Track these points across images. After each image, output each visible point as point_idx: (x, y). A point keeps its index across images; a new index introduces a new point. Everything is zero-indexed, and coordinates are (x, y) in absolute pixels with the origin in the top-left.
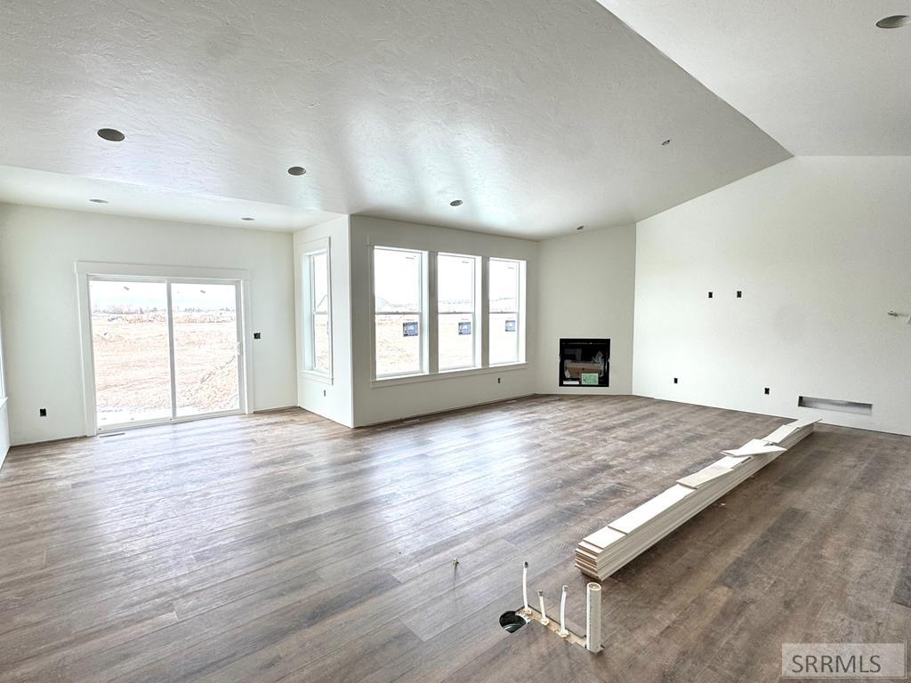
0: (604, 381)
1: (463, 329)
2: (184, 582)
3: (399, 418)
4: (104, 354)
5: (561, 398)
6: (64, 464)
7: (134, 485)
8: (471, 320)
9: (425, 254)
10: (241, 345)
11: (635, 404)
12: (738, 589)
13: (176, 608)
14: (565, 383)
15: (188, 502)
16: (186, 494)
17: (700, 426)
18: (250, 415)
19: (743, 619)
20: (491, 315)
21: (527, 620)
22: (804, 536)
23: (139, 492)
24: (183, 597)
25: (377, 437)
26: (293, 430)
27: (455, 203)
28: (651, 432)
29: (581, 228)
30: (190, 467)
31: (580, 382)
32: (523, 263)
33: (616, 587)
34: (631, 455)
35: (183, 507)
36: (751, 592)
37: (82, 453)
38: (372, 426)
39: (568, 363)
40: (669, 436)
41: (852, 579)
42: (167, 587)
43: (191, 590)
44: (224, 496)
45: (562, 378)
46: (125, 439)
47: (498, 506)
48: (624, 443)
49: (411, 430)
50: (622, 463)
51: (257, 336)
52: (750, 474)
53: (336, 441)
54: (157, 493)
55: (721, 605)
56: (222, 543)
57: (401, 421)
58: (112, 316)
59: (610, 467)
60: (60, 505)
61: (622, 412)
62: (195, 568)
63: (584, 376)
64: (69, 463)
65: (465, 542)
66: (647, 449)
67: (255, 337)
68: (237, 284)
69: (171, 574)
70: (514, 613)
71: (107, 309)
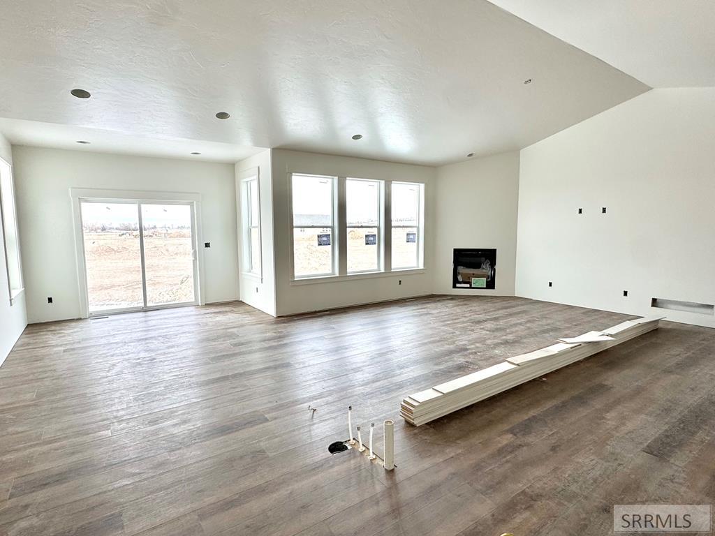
0: (491, 284)
1: (369, 240)
2: (122, 413)
3: (314, 310)
4: (112, 261)
5: (453, 298)
6: (62, 337)
7: (104, 352)
8: (376, 233)
9: (336, 179)
10: (195, 252)
11: (513, 303)
12: (521, 437)
13: (112, 428)
14: (458, 285)
15: (139, 364)
16: (139, 359)
17: (559, 321)
18: (202, 307)
19: (513, 455)
20: (393, 229)
21: (349, 447)
22: (598, 403)
23: (107, 356)
24: (118, 422)
25: (292, 324)
26: (230, 318)
27: (357, 137)
28: (515, 325)
29: (471, 155)
30: (147, 341)
31: (471, 285)
32: (422, 186)
33: (427, 431)
34: (489, 342)
35: (136, 367)
36: (530, 439)
37: (75, 330)
38: (289, 316)
39: (461, 269)
40: (529, 328)
41: (618, 435)
42: (110, 416)
43: (125, 418)
44: (165, 361)
45: (456, 281)
46: (108, 321)
47: (363, 374)
48: (488, 332)
49: (320, 319)
50: (477, 347)
51: (207, 245)
52: (581, 358)
53: (259, 326)
54: (119, 357)
55: (500, 445)
56: (155, 390)
57: (316, 312)
58: (122, 232)
59: (467, 349)
60: (52, 363)
61: (499, 309)
62: (131, 405)
63: (474, 280)
64: (64, 336)
65: (327, 397)
66: (504, 337)
67: (206, 246)
68: (191, 204)
69: (114, 408)
70: (342, 443)
71: (119, 227)
